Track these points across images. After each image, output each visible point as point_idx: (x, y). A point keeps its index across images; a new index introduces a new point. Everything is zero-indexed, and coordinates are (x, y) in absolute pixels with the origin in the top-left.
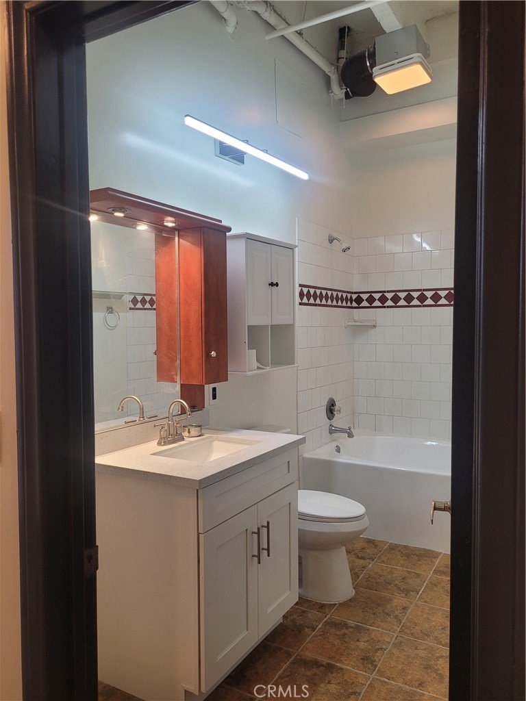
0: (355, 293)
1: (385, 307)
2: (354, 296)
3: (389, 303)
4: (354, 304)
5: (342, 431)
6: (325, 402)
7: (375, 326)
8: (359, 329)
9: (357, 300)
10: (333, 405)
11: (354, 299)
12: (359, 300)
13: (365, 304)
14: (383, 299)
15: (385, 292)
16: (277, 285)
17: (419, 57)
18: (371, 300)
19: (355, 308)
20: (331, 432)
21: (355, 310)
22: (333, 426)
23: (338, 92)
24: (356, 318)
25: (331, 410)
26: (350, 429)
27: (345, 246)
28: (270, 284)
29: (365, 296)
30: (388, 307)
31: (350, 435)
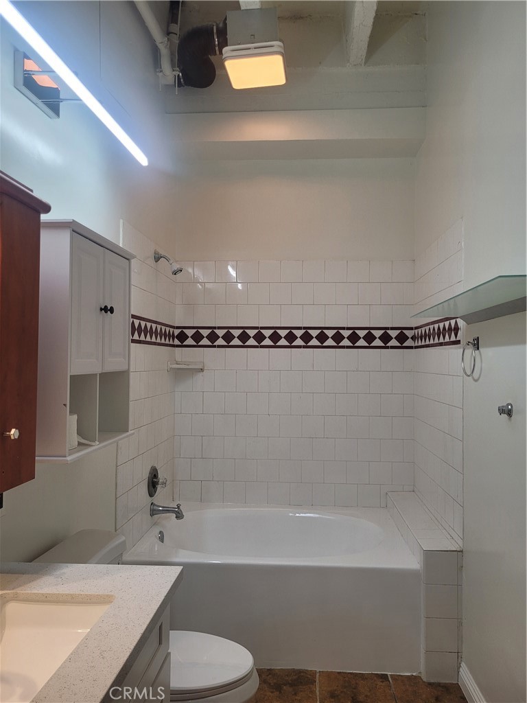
0: (178, 328)
1: (215, 347)
2: (177, 332)
3: (221, 342)
4: (177, 342)
5: (167, 510)
6: (146, 475)
7: (202, 370)
8: (181, 374)
9: (180, 337)
10: (155, 476)
11: (176, 335)
12: (182, 337)
13: (190, 341)
14: (213, 337)
15: (215, 328)
16: (112, 310)
17: (279, 46)
18: (197, 337)
19: (178, 346)
20: (153, 512)
21: (177, 348)
22: (154, 505)
23: (169, 73)
24: (178, 359)
25: (153, 483)
26: (178, 508)
27: (176, 267)
28: (101, 309)
29: (190, 333)
30: (219, 346)
31: (179, 516)
